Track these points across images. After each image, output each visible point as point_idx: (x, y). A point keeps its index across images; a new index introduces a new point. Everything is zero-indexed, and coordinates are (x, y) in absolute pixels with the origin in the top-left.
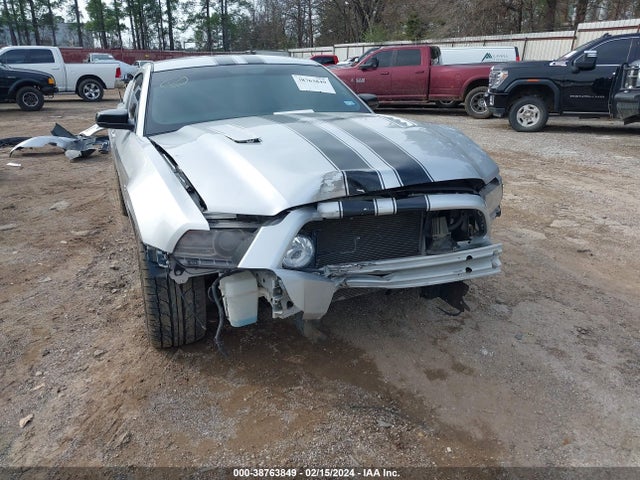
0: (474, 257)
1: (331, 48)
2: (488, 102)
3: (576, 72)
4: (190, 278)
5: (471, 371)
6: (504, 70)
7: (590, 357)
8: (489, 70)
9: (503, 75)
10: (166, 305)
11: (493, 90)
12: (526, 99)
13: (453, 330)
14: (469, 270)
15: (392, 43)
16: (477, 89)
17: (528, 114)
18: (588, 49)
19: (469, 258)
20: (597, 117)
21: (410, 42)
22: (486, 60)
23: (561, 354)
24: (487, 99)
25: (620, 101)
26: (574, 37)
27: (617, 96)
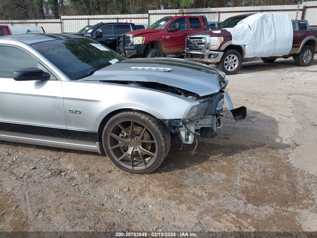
25: (127, 49)
26: (61, 23)
27: (126, 48)
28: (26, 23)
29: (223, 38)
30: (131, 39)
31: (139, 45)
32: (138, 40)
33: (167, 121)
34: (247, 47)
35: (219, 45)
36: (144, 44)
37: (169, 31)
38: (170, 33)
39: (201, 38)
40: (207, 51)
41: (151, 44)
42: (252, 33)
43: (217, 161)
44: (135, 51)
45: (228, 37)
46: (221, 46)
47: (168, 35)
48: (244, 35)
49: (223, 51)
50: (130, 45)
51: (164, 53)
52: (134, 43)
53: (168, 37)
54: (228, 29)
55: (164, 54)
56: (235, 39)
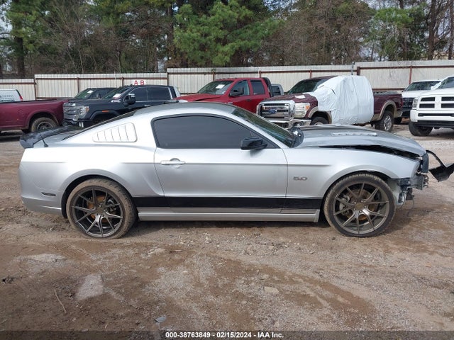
9: (85, 108)
26: (35, 84)
29: (309, 104)
34: (332, 113)
35: (306, 112)
39: (284, 104)
40: (292, 120)
42: (336, 98)
45: (314, 103)
46: (308, 112)
48: (328, 100)
49: (310, 119)
54: (311, 94)
56: (321, 105)
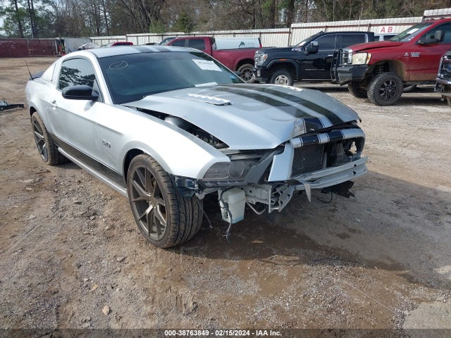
0: (357, 165)
1: (124, 37)
2: (256, 75)
3: (307, 55)
4: (206, 195)
5: (360, 232)
6: (265, 53)
7: (410, 215)
8: (254, 53)
9: (264, 56)
10: (184, 216)
11: (258, 66)
12: (280, 72)
13: (334, 211)
14: (355, 173)
15: (170, 34)
16: (244, 65)
17: (282, 81)
18: (313, 40)
19: (355, 165)
20: (321, 82)
21: (183, 33)
22: (242, 47)
23: (396, 216)
24: (255, 72)
25: (341, 72)
26: (290, 33)
27: (338, 69)
28: (249, 33)
30: (350, 57)
31: (359, 65)
32: (360, 59)
33: (176, 178)
36: (369, 65)
37: (420, 45)
38: (423, 48)
41: (385, 64)
43: (276, 264)
44: (351, 75)
47: (417, 51)
50: (345, 66)
51: (405, 80)
52: (353, 64)
53: (414, 55)
55: (404, 82)
